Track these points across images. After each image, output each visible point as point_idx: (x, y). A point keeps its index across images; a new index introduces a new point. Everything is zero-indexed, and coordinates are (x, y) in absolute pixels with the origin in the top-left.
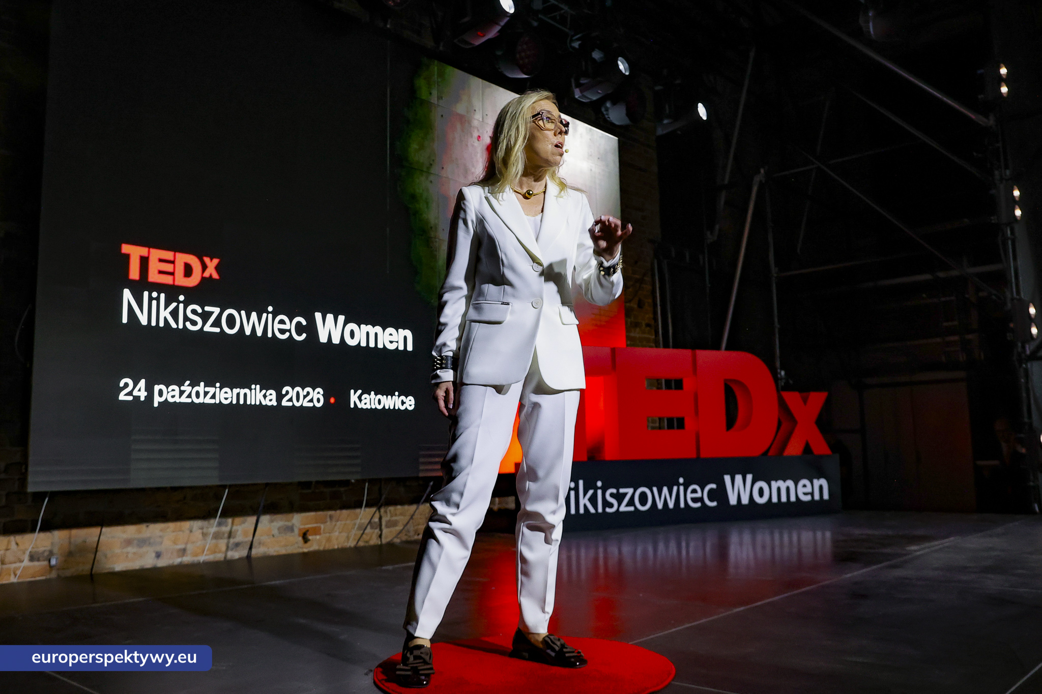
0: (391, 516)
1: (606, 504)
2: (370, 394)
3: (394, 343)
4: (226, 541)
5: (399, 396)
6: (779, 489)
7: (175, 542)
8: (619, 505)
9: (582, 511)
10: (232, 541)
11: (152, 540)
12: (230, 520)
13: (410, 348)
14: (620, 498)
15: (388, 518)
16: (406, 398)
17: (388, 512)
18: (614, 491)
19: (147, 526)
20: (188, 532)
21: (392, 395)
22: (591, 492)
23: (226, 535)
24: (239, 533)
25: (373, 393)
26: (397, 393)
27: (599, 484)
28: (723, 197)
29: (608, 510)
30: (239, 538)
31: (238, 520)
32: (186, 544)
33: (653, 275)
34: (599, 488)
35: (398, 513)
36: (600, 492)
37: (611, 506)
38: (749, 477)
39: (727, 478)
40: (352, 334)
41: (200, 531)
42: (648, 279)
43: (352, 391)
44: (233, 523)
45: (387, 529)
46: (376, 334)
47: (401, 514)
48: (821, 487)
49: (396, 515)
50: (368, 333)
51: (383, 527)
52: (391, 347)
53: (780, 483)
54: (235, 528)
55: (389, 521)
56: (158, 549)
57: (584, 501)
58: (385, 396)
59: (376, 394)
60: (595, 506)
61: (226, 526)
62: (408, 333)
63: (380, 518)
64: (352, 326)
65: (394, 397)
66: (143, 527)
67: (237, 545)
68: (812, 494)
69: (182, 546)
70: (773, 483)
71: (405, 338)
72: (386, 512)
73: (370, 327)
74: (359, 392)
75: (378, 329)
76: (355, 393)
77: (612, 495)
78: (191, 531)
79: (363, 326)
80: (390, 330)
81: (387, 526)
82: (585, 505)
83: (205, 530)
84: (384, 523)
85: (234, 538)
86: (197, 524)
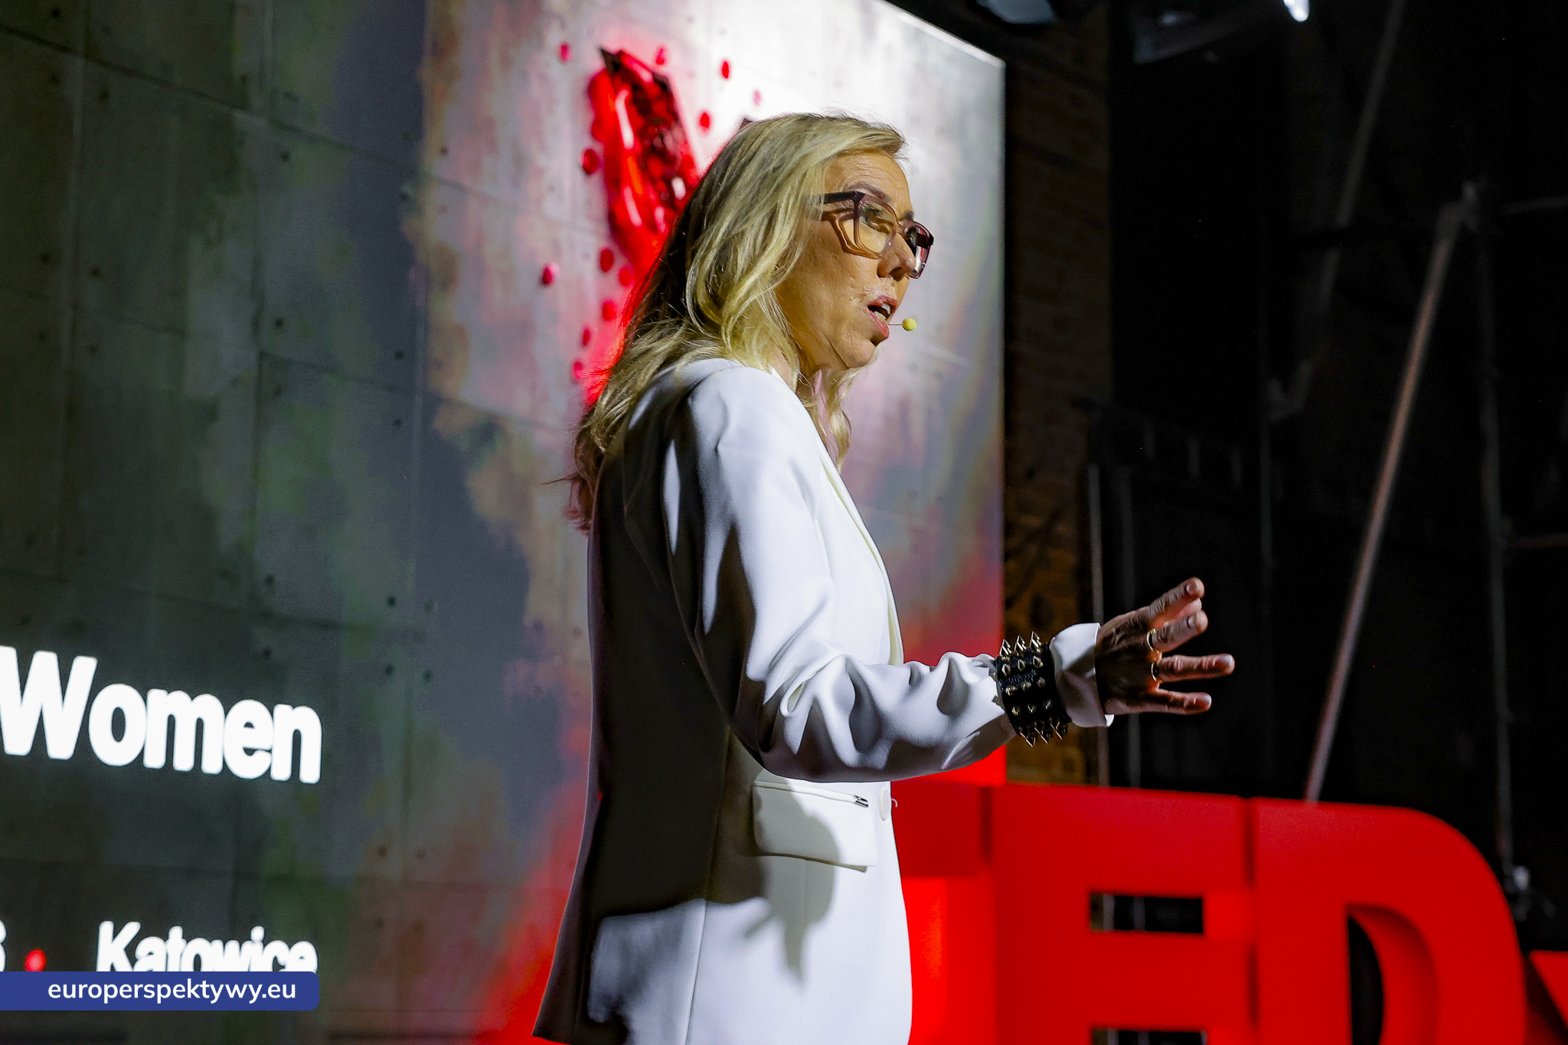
2: (165, 937)
3: (256, 755)
5: (265, 942)
13: (311, 773)
16: (290, 947)
21: (243, 937)
25: (176, 932)
26: (258, 933)
28: (1329, 267)
33: (1083, 525)
40: (118, 724)
42: (1065, 529)
43: (106, 928)
46: (200, 724)
50: (171, 721)
52: (247, 769)
58: (218, 944)
59: (188, 937)
62: (307, 721)
64: (119, 695)
65: (247, 945)
71: (297, 737)
73: (180, 696)
74: (132, 929)
75: (208, 705)
76: (116, 934)
79: (155, 695)
80: (249, 709)
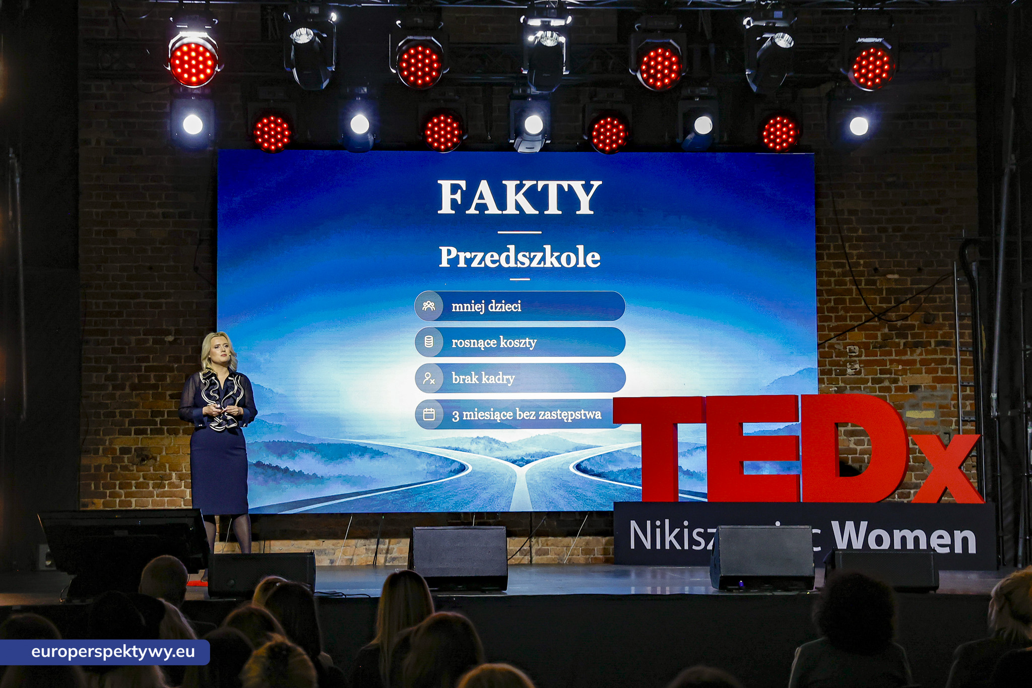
0: (542, 546)
1: (692, 542)
4: (385, 555)
6: (904, 539)
7: (344, 553)
8: (707, 545)
9: (667, 547)
10: (389, 556)
11: (327, 552)
12: (387, 541)
14: (707, 537)
15: (538, 548)
17: (540, 542)
18: (702, 530)
19: (323, 542)
20: (354, 547)
22: (677, 530)
23: (384, 551)
24: (395, 550)
27: (686, 523)
29: (694, 547)
30: (393, 555)
31: (393, 541)
32: (353, 555)
34: (686, 527)
35: (549, 543)
36: (686, 531)
37: (699, 544)
38: (864, 525)
39: (835, 525)
41: (365, 547)
44: (389, 543)
45: (538, 557)
47: (552, 545)
48: (965, 541)
49: (547, 545)
51: (533, 554)
53: (906, 532)
54: (391, 546)
55: (539, 549)
56: (331, 557)
57: (670, 538)
60: (681, 543)
61: (384, 545)
63: (530, 547)
66: (320, 541)
67: (394, 559)
68: (952, 546)
69: (351, 557)
70: (896, 532)
72: (537, 542)
77: (699, 534)
78: (356, 547)
81: (537, 554)
82: (671, 542)
83: (367, 547)
84: (533, 551)
85: (390, 554)
86: (362, 541)
